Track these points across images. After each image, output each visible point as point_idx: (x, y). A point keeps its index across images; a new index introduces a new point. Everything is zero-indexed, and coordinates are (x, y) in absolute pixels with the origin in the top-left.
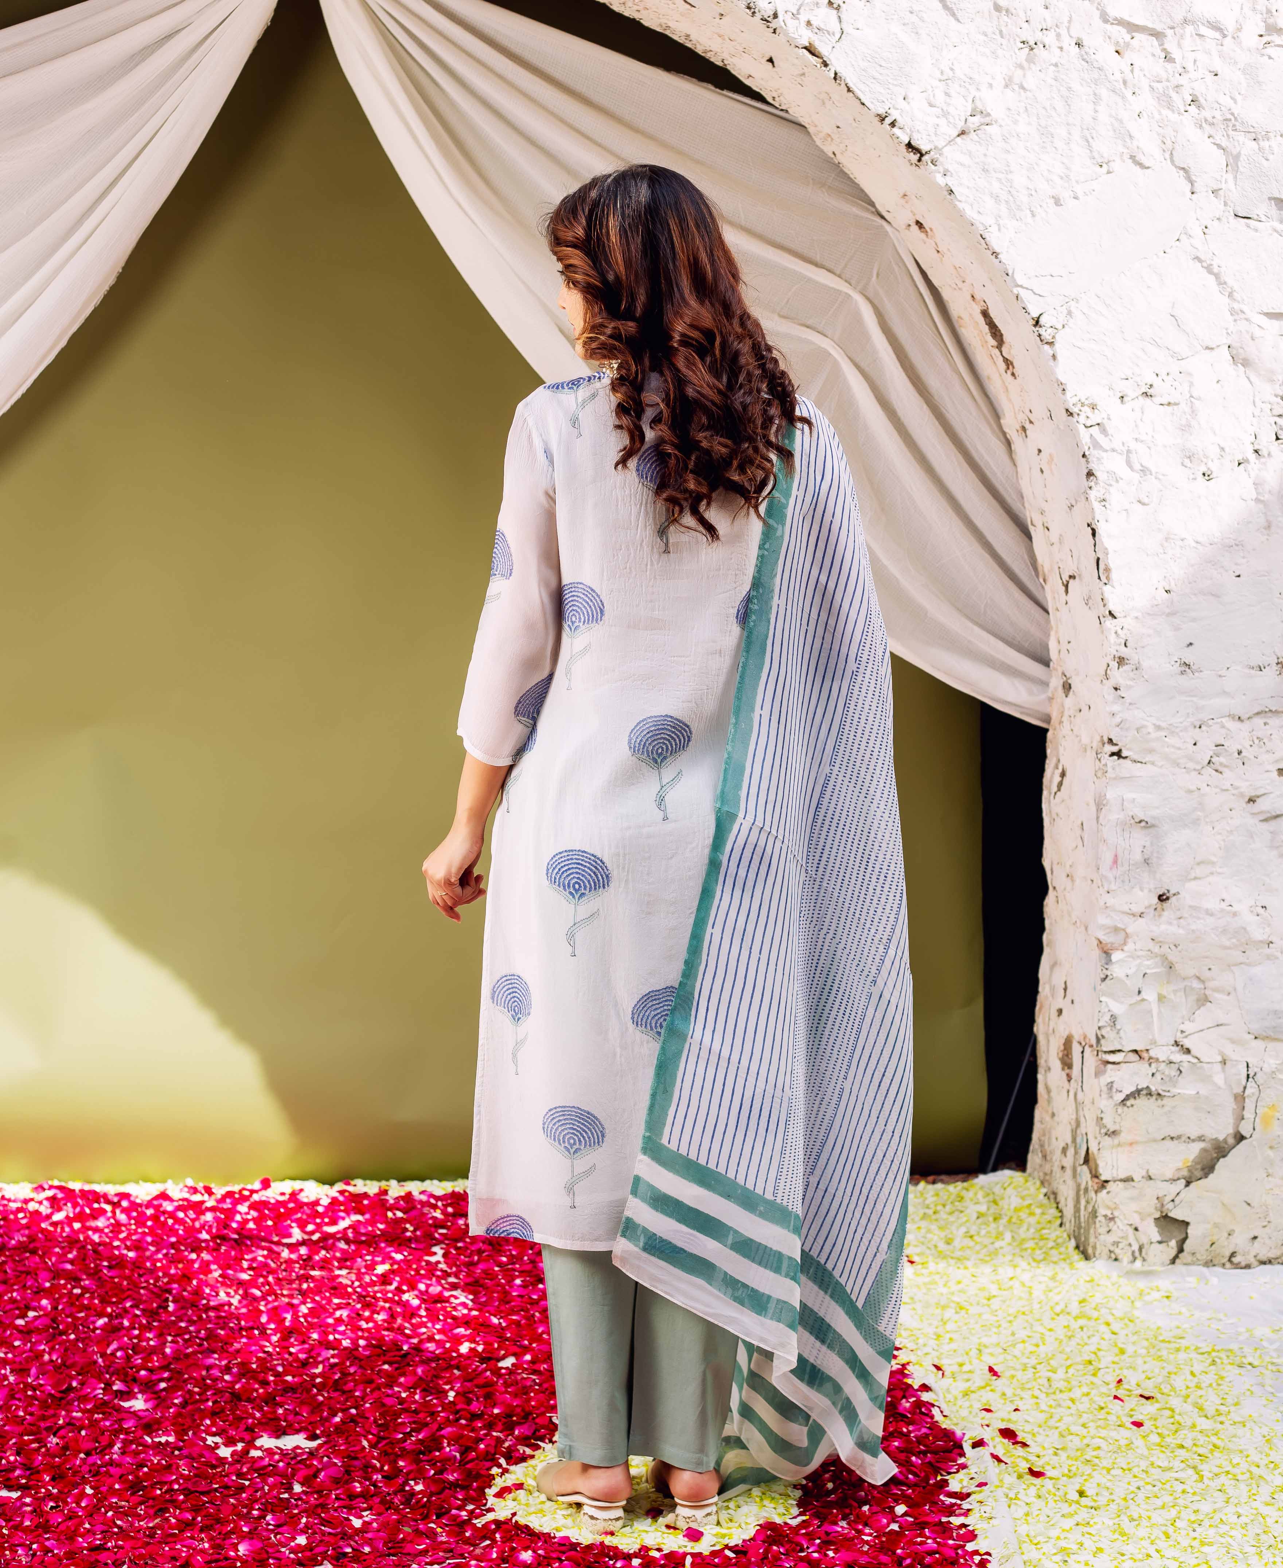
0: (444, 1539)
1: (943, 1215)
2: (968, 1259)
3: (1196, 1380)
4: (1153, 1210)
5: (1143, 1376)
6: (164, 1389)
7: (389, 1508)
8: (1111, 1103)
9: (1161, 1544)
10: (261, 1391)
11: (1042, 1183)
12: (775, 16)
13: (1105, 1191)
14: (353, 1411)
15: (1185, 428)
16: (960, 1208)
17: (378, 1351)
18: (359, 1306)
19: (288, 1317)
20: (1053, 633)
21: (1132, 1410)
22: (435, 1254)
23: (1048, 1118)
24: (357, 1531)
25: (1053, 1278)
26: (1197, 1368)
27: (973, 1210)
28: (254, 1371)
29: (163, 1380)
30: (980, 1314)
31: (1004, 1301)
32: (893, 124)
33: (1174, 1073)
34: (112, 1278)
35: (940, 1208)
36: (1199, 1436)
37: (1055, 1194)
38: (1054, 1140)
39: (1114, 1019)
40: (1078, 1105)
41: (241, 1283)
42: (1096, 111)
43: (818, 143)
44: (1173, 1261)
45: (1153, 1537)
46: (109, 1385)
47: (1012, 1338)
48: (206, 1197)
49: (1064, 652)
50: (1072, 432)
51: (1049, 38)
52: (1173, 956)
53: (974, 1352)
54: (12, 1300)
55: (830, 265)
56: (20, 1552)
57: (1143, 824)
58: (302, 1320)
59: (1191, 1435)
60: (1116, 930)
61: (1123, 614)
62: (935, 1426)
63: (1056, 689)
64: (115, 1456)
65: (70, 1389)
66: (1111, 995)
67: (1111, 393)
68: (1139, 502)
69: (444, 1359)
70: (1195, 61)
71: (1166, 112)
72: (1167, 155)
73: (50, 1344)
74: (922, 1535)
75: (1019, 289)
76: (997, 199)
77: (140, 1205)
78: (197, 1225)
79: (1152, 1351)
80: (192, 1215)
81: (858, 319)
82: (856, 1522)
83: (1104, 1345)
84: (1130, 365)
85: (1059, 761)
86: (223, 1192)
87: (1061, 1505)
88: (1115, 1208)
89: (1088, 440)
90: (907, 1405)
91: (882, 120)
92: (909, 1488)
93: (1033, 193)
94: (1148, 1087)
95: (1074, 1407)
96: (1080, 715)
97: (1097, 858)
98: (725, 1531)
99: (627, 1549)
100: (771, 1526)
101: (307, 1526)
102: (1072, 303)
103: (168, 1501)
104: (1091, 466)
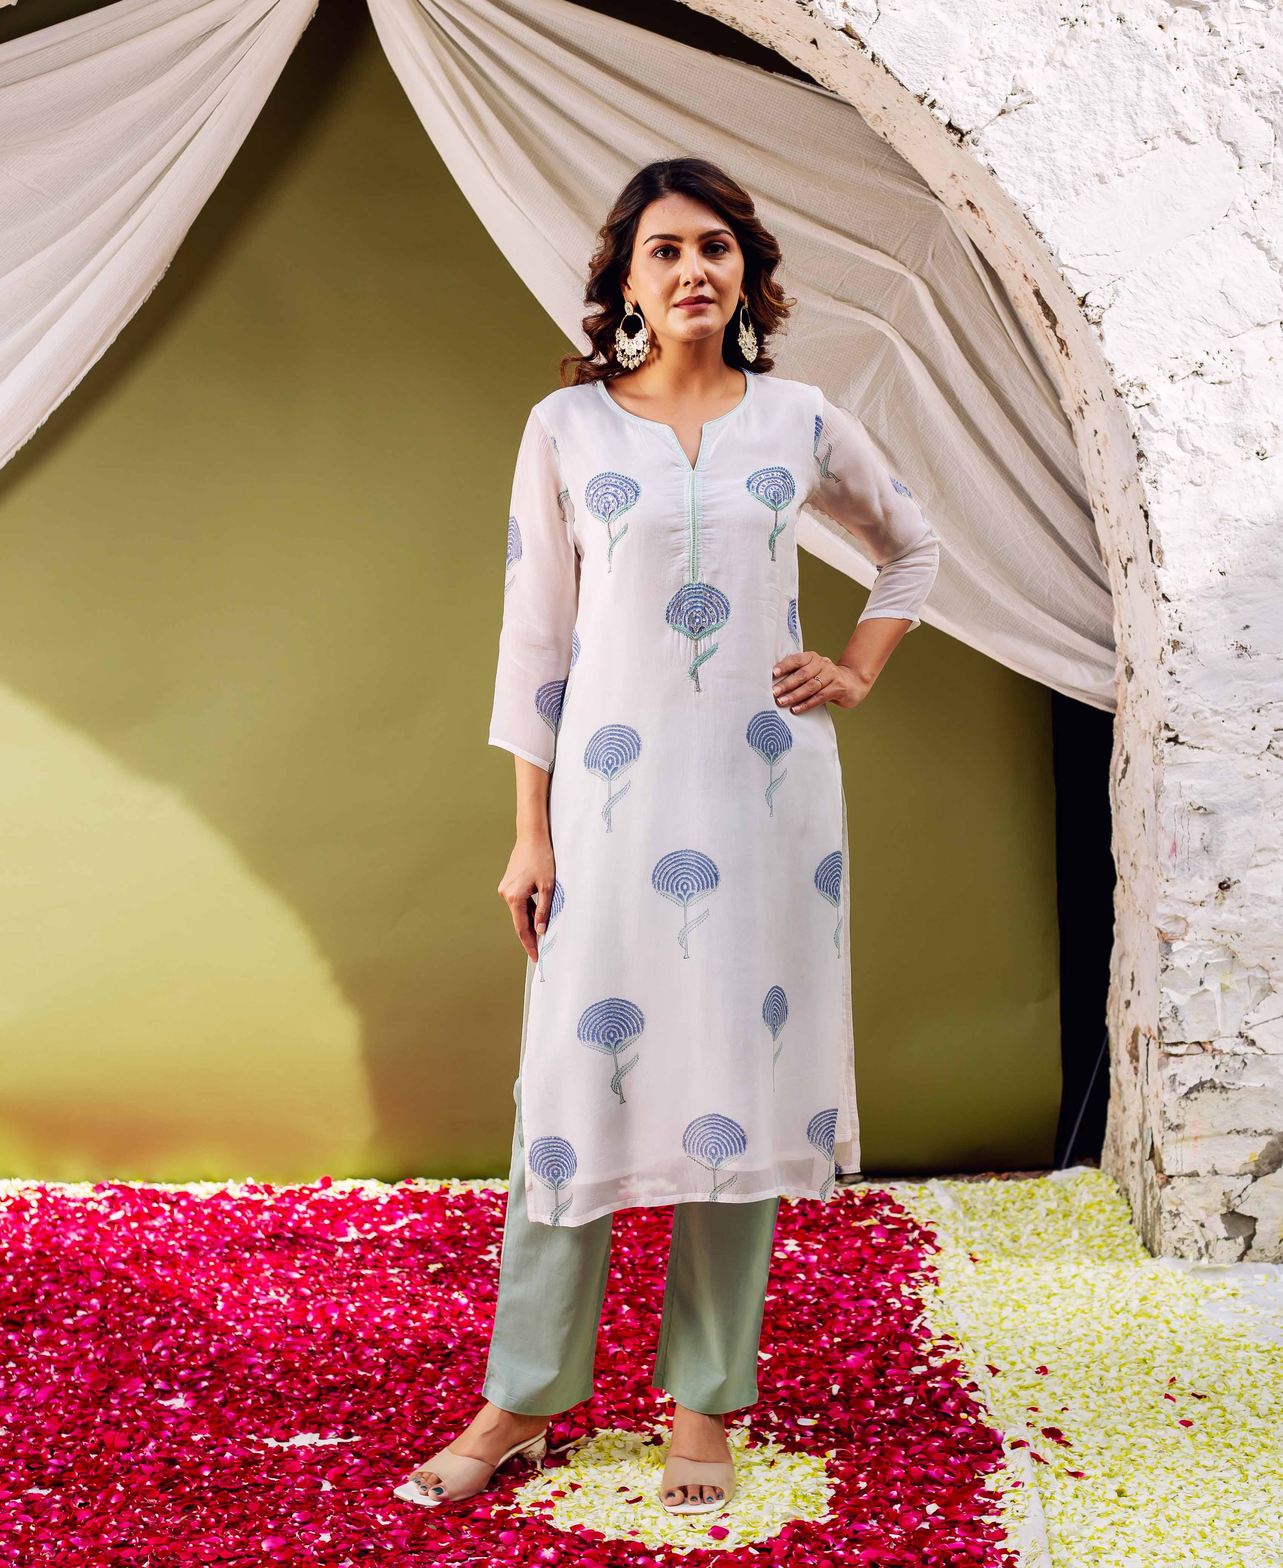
0: (468, 1536)
1: (1012, 1212)
2: (1033, 1257)
3: (1252, 1379)
4: (1219, 1206)
5: (1197, 1375)
6: (206, 1388)
8: (1174, 1096)
9: (1196, 1544)
10: (302, 1390)
11: (1115, 1179)
13: (1169, 1187)
14: (393, 1410)
15: (1238, 407)
16: (1030, 1205)
17: (422, 1349)
18: (407, 1305)
19: (335, 1316)
20: (1116, 617)
21: (1182, 1409)
22: (490, 1252)
23: (1120, 1113)
24: (382, 1528)
25: (1116, 1276)
26: (1255, 1366)
27: (1042, 1207)
28: (297, 1369)
29: (205, 1379)
30: (1038, 1313)
31: (1064, 1299)
32: (932, 105)
33: (1238, 1065)
34: (164, 1277)
35: (1009, 1205)
36: (1248, 1435)
37: (1126, 1190)
38: (1125, 1135)
39: (1175, 1010)
40: (1144, 1099)
41: (291, 1282)
42: (1139, 87)
43: (869, 123)
44: (1241, 1258)
45: (1188, 1537)
46: (150, 1383)
47: (1067, 1337)
48: (266, 1196)
49: (1126, 636)
50: (1122, 412)
51: (1090, 15)
52: (1235, 946)
53: (1028, 1351)
54: (63, 1300)
55: (886, 247)
56: (44, 1548)
57: (1202, 811)
58: (349, 1319)
59: (1241, 1434)
60: (1177, 919)
61: (1176, 597)
62: (978, 1426)
63: (1121, 674)
64: (148, 1454)
66: (1173, 986)
67: (1161, 372)
68: (1192, 482)
70: (1240, 34)
71: (1211, 86)
72: (1214, 131)
73: (97, 1343)
74: (952, 1533)
75: (1064, 269)
76: (1040, 178)
77: (199, 1204)
78: (253, 1224)
80: (249, 1213)
81: (913, 300)
82: (886, 1520)
83: (1161, 1343)
84: (1180, 343)
85: (1123, 747)
86: (283, 1191)
87: (1098, 1504)
88: (1180, 1204)
89: (1138, 421)
90: (952, 1404)
91: (922, 100)
92: (944, 1487)
93: (1077, 171)
94: (1212, 1080)
95: (1123, 1406)
96: (1140, 701)
97: (1157, 846)
98: (751, 1529)
99: (651, 1546)
100: (799, 1524)
101: (333, 1523)
102: (1119, 282)
103: (197, 1498)
104: (1141, 447)
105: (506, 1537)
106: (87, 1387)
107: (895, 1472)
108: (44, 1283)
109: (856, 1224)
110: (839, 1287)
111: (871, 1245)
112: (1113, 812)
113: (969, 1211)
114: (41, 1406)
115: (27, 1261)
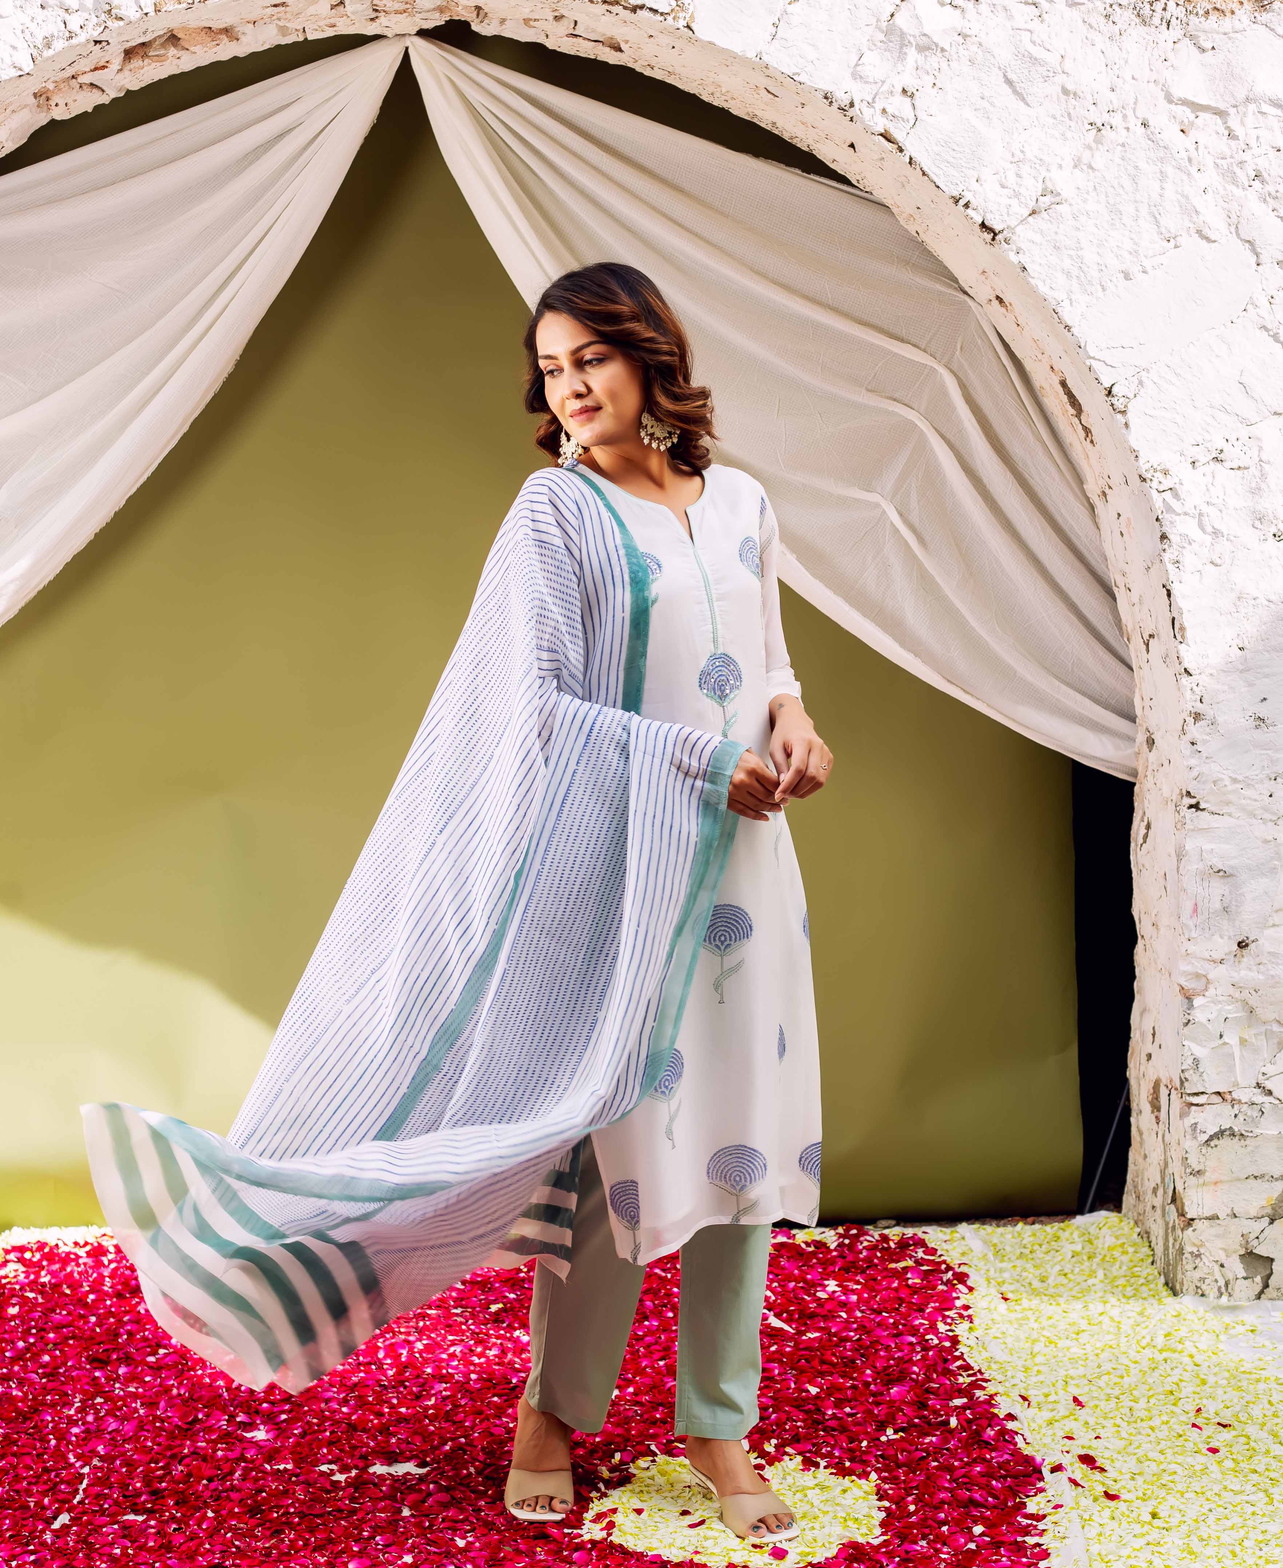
0: (542, 1557)
1: (1039, 1254)
2: (1061, 1296)
3: (1273, 1409)
4: (1238, 1247)
5: (1222, 1405)
6: (285, 1420)
7: (492, 1529)
8: (1195, 1144)
10: (376, 1421)
11: (1136, 1223)
12: (852, 105)
13: (1191, 1229)
14: (463, 1440)
15: (1256, 491)
16: (1056, 1247)
17: (488, 1384)
18: (472, 1342)
19: (405, 1352)
20: (1137, 690)
21: (1209, 1437)
23: (1141, 1160)
24: (461, 1550)
25: (1141, 1314)
26: (1275, 1398)
27: (1068, 1249)
28: (370, 1403)
29: (284, 1412)
30: (1068, 1349)
31: (1092, 1336)
32: (967, 206)
33: (1256, 1114)
35: (1036, 1247)
36: (1272, 1461)
37: (1148, 1233)
38: (1146, 1181)
39: (1196, 1062)
40: (1166, 1145)
42: (1163, 189)
43: (902, 223)
44: (1259, 1297)
45: (1220, 1556)
46: (232, 1417)
47: (1098, 1370)
49: (1147, 708)
50: (1146, 497)
51: (1116, 120)
52: (1253, 1001)
53: (1061, 1383)
54: (145, 1339)
55: (916, 340)
57: (1221, 874)
58: (417, 1355)
59: (1266, 1460)
60: (1198, 976)
61: (1198, 672)
62: (1017, 1453)
63: (1141, 744)
64: (236, 1482)
65: (196, 1420)
66: (1194, 1040)
67: (1183, 458)
68: (1212, 563)
70: (1258, 138)
71: (1230, 187)
72: (1233, 229)
73: (179, 1379)
74: (998, 1553)
75: (1092, 361)
76: (1068, 274)
79: (1233, 1382)
81: (943, 392)
82: (935, 1541)
83: (1186, 1376)
84: (1201, 431)
85: (1144, 814)
87: (1134, 1526)
88: (1201, 1245)
89: (1161, 504)
90: (992, 1433)
91: (957, 201)
92: (988, 1510)
93: (1103, 268)
94: (1231, 1128)
95: (1153, 1435)
96: (1162, 769)
97: (1178, 907)
98: (808, 1550)
100: (854, 1545)
101: (414, 1546)
102: (1144, 373)
103: (284, 1523)
104: (1164, 529)
105: (579, 1558)
106: (173, 1420)
107: (942, 1495)
108: (126, 1323)
109: (893, 1266)
110: (879, 1324)
111: (907, 1285)
112: (1134, 875)
113: (998, 1253)
114: (131, 1438)
115: (108, 1302)
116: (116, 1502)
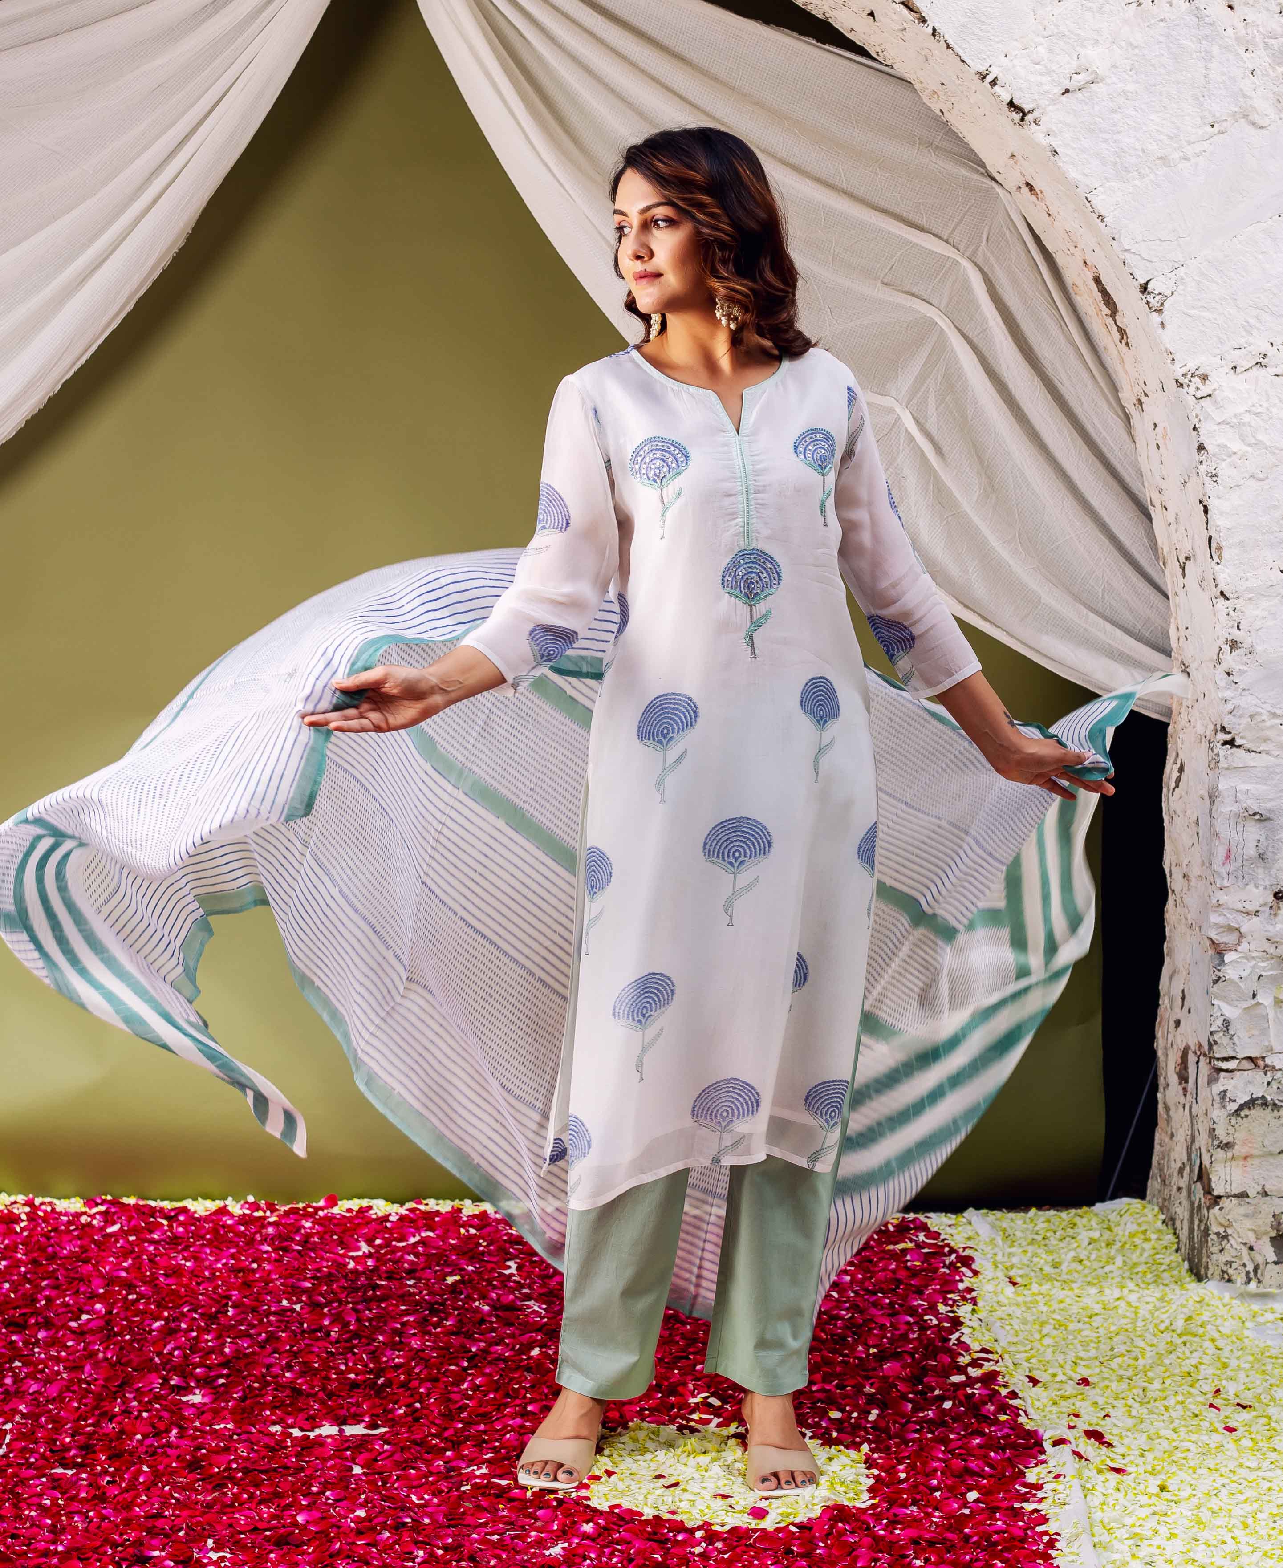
0: (505, 1513)
1: (1053, 1241)
2: (1075, 1282)
4: (1269, 1229)
5: (1243, 1387)
6: (223, 1384)
8: (1223, 1113)
9: (1238, 1533)
10: (323, 1386)
11: (1161, 1209)
13: (1217, 1208)
14: (418, 1405)
16: (1071, 1234)
17: (445, 1352)
18: (427, 1312)
19: (353, 1321)
20: (1172, 620)
21: (1227, 1417)
22: (509, 1267)
23: (1167, 1140)
24: (417, 1506)
25: (1161, 1299)
27: (1084, 1236)
28: (316, 1369)
29: (222, 1376)
30: (1081, 1330)
31: (1107, 1319)
32: (994, 83)
34: (169, 1285)
35: (1050, 1234)
37: (1173, 1218)
38: (1172, 1162)
39: (1227, 1023)
40: (1193, 1118)
41: (305, 1291)
42: (1207, 68)
43: (925, 100)
45: (1230, 1526)
46: (166, 1380)
47: (1110, 1353)
48: (268, 1213)
49: (1183, 639)
50: (1183, 403)
53: (1069, 1365)
54: (65, 1305)
55: (937, 230)
56: (76, 1518)
57: (1257, 817)
58: (367, 1324)
60: (1231, 929)
61: (1235, 595)
62: (1018, 1427)
64: (172, 1439)
66: (1224, 999)
67: (1223, 363)
68: (1253, 477)
69: (513, 1361)
73: (105, 1345)
74: (992, 1518)
75: (1126, 254)
76: (1103, 160)
77: (199, 1219)
78: (259, 1237)
79: (1256, 1366)
80: (253, 1229)
81: (966, 286)
82: (926, 1506)
83: (1206, 1359)
84: (1244, 334)
85: (1177, 755)
86: (287, 1208)
87: (1139, 1498)
88: (1229, 1226)
89: (1199, 413)
90: (992, 1408)
91: (983, 77)
92: (984, 1478)
93: (1141, 154)
94: (1263, 1097)
95: (1167, 1415)
96: (1196, 705)
97: (1211, 854)
98: (790, 1511)
99: (690, 1525)
100: (840, 1508)
101: (367, 1501)
102: (1182, 269)
103: (226, 1478)
104: (1202, 439)
105: (544, 1514)
106: (101, 1382)
107: (935, 1465)
108: (44, 1289)
109: (891, 1247)
110: (873, 1304)
111: (907, 1268)
112: (1166, 824)
113: (1008, 1238)
114: (54, 1399)
115: (23, 1269)
116: (43, 1456)
